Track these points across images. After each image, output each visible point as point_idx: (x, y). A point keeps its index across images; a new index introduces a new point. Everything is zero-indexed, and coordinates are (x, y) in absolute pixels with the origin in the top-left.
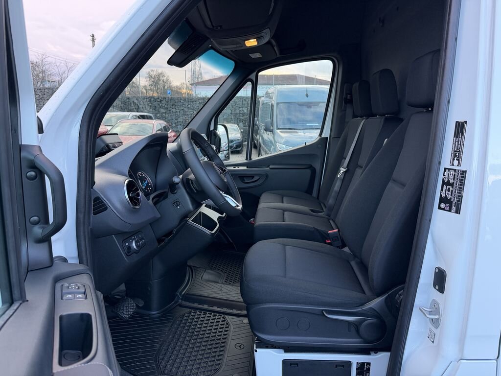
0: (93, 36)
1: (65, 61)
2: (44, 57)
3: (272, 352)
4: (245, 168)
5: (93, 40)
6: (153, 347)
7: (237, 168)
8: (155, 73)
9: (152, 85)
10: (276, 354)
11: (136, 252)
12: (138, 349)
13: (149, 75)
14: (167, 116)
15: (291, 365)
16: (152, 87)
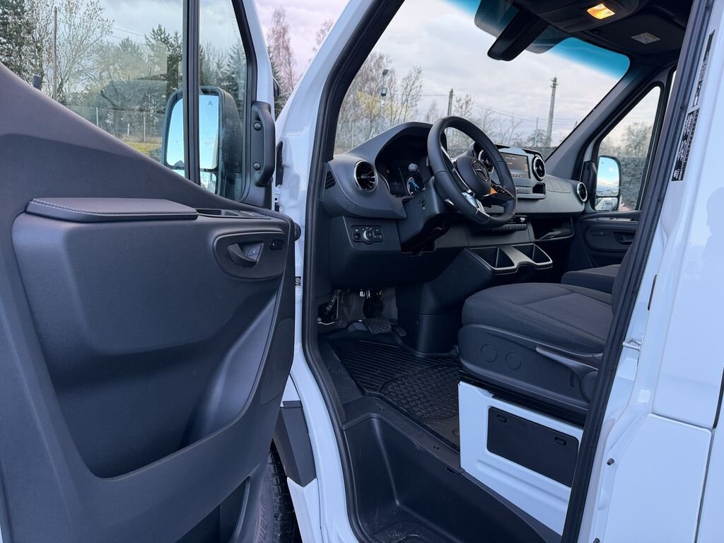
0: (555, 80)
1: (512, 116)
2: (489, 112)
3: (479, 392)
4: (628, 220)
5: (554, 86)
6: (393, 374)
7: (615, 219)
8: (639, 128)
9: (630, 146)
10: (480, 394)
11: (365, 242)
12: (377, 370)
13: (630, 131)
14: (631, 187)
15: (498, 416)
16: (630, 149)
